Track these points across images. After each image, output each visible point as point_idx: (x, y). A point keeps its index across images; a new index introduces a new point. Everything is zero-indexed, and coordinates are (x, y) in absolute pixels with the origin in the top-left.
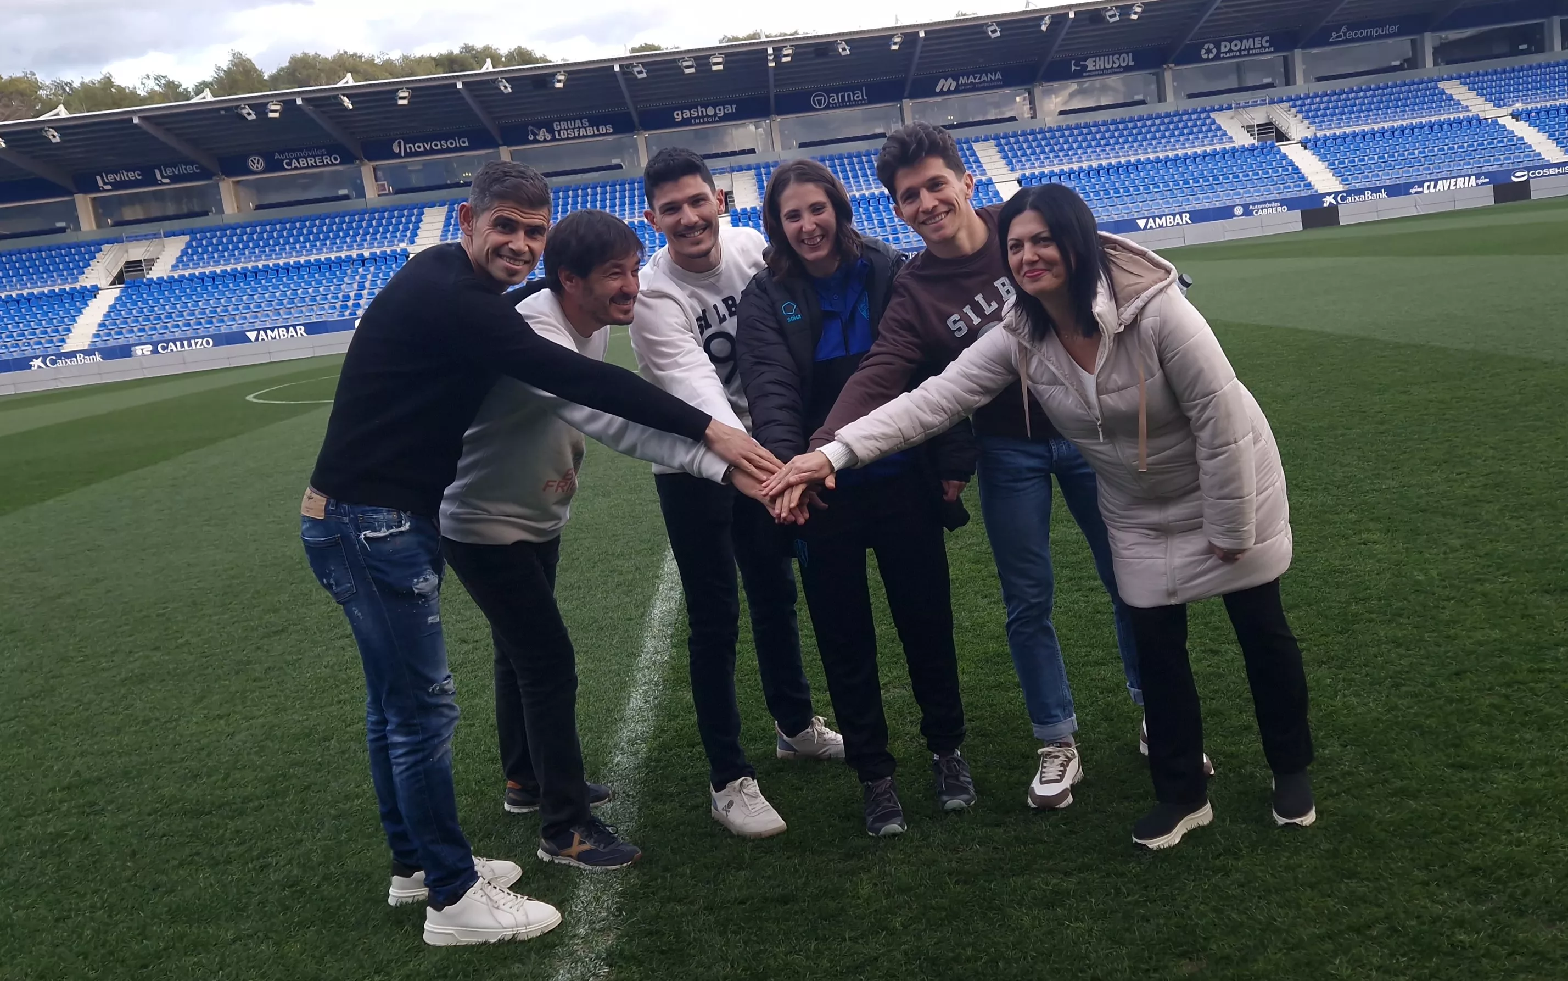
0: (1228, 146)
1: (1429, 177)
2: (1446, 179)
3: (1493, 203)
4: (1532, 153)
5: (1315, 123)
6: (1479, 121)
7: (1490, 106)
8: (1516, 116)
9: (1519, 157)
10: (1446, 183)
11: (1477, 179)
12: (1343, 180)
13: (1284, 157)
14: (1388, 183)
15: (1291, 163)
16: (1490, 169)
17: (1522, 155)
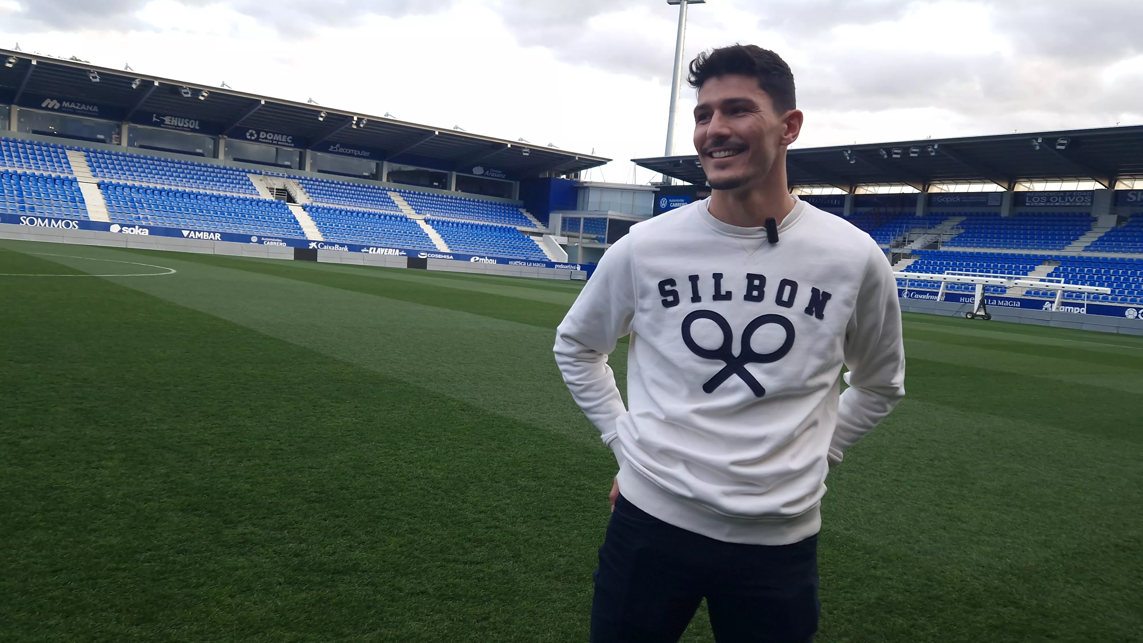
0: (255, 197)
1: (374, 245)
2: (383, 248)
3: (406, 267)
4: (431, 244)
5: (313, 196)
6: (406, 219)
7: (413, 212)
8: (427, 221)
9: (424, 245)
10: (382, 250)
11: (400, 251)
12: (324, 235)
13: (291, 213)
14: (350, 242)
15: (294, 218)
16: (408, 248)
17: (426, 243)
